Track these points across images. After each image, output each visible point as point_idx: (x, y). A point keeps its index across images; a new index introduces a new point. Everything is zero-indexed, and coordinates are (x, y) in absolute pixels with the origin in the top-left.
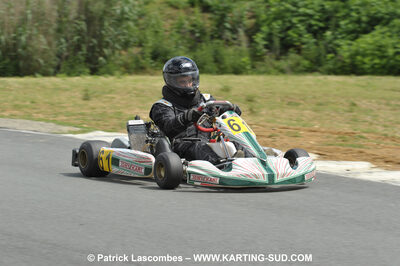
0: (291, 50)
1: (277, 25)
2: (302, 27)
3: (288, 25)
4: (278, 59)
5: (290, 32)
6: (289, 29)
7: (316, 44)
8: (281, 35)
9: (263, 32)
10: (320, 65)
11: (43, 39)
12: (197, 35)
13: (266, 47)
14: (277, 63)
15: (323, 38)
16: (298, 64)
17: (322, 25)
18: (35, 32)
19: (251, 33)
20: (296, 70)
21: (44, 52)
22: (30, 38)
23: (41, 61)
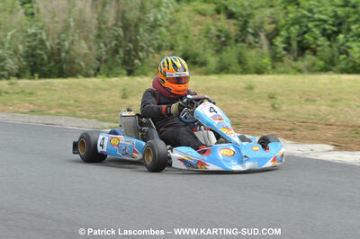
0: (308, 51)
1: (294, 30)
2: (317, 32)
3: (305, 29)
4: (295, 60)
5: (306, 36)
6: (305, 33)
7: (330, 46)
8: (299, 39)
9: (282, 36)
10: (334, 65)
11: (83, 44)
12: (223, 39)
13: (285, 49)
14: (294, 64)
15: (336, 41)
16: (314, 65)
17: (335, 29)
18: (77, 38)
19: (271, 37)
20: (312, 70)
21: (85, 55)
22: (72, 43)
23: (83, 64)
